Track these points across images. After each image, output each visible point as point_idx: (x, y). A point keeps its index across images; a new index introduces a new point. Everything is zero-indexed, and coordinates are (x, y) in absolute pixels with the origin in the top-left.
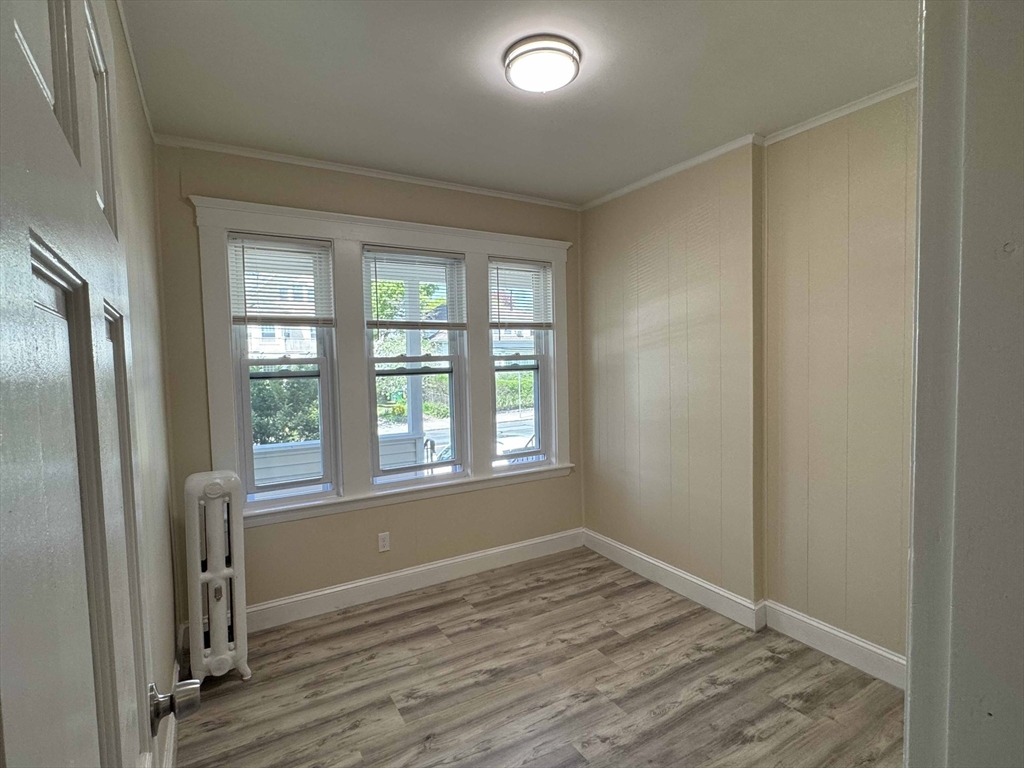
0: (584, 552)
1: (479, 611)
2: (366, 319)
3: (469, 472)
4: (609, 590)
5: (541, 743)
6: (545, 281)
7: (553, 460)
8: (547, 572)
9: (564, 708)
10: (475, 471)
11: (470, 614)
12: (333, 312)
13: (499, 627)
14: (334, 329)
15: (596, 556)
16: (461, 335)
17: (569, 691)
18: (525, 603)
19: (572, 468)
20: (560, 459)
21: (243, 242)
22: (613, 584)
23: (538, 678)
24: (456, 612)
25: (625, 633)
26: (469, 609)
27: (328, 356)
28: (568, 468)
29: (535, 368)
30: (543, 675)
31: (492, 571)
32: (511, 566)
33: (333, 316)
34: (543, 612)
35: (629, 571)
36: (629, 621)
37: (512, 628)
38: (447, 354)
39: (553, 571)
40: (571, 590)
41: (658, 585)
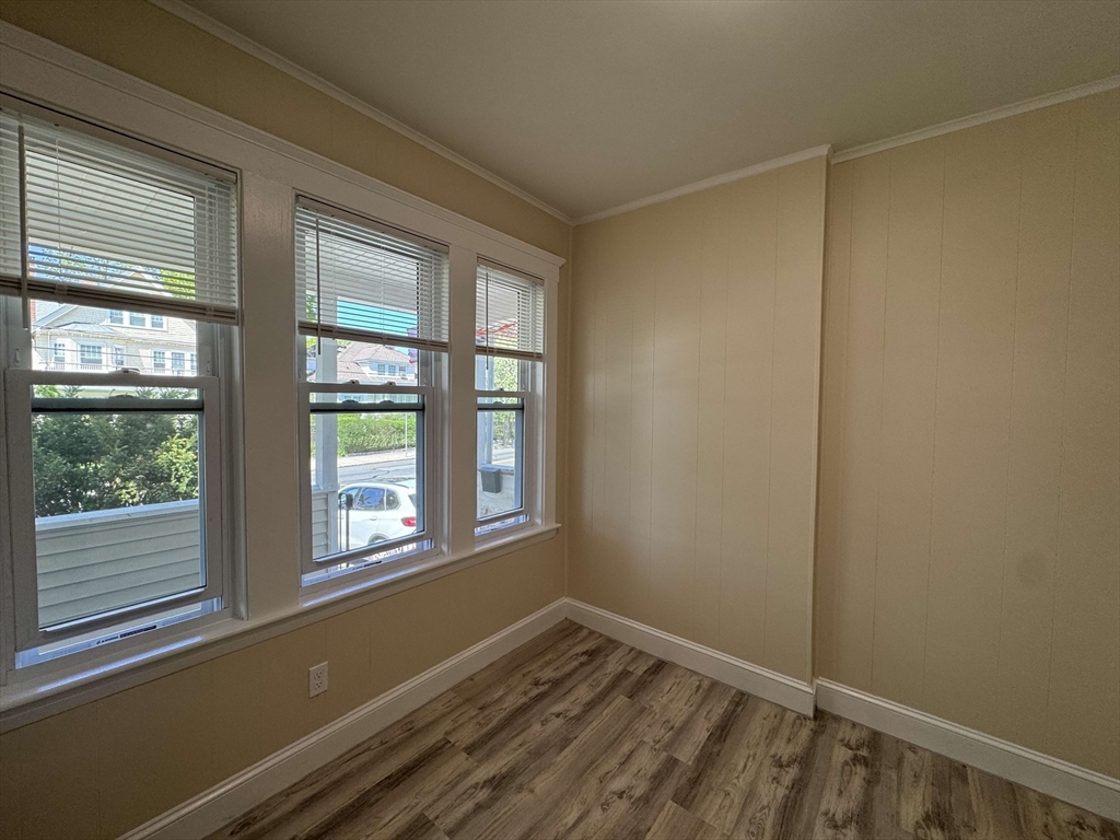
1: (480, 762)
3: (445, 548)
4: (627, 683)
6: (534, 302)
7: (538, 521)
8: (542, 668)
10: (454, 547)
19: (557, 529)
20: (546, 519)
28: (553, 530)
31: (471, 678)
34: (565, 743)
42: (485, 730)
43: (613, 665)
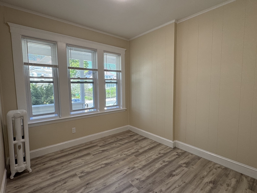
0: (129, 131)
1: (101, 148)
2: (68, 66)
3: (98, 111)
4: (136, 141)
5: (120, 182)
6: (119, 58)
7: (121, 107)
8: (120, 137)
9: (126, 172)
10: (100, 110)
11: (99, 149)
12: (57, 63)
13: (107, 152)
14: (58, 69)
15: (132, 132)
16: (96, 73)
17: (127, 167)
18: (114, 145)
19: (126, 109)
20: (123, 107)
21: (27, 39)
22: (137, 139)
23: (118, 164)
24: (95, 148)
25: (141, 151)
26: (99, 147)
27: (56, 76)
28: (125, 109)
29: (116, 83)
30: (120, 164)
31: (105, 137)
32: (110, 135)
33: (57, 64)
34: (119, 147)
35: (141, 135)
36: (142, 148)
37: (111, 152)
38: (92, 78)
39: (121, 136)
40: (126, 141)
41: (148, 138)
42: (104, 144)
43: (135, 138)
